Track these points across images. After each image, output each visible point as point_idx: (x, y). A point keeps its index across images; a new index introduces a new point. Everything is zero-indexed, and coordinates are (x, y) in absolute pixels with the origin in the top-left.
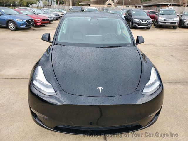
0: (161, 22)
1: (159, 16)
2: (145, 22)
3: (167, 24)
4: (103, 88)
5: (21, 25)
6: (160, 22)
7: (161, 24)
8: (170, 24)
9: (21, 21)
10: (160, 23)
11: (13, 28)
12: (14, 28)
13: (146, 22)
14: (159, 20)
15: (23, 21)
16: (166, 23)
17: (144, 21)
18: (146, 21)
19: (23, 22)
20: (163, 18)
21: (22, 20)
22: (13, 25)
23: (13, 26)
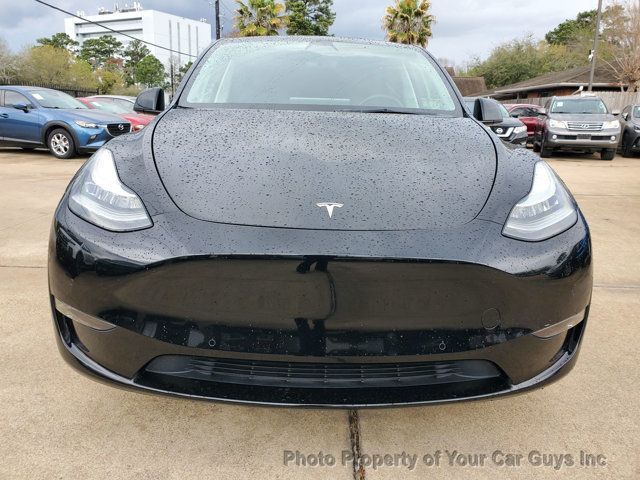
0: (559, 136)
1: (548, 118)
2: (504, 133)
3: (578, 141)
4: (340, 206)
5: (91, 141)
6: (555, 137)
7: (557, 141)
8: (589, 141)
9: (92, 128)
10: (555, 139)
11: (63, 150)
12: (66, 149)
13: (507, 135)
14: (550, 130)
15: (97, 127)
16: (574, 137)
17: (500, 130)
18: (505, 129)
19: (97, 132)
20: (566, 123)
21: (93, 125)
22: (65, 140)
23: (64, 144)
